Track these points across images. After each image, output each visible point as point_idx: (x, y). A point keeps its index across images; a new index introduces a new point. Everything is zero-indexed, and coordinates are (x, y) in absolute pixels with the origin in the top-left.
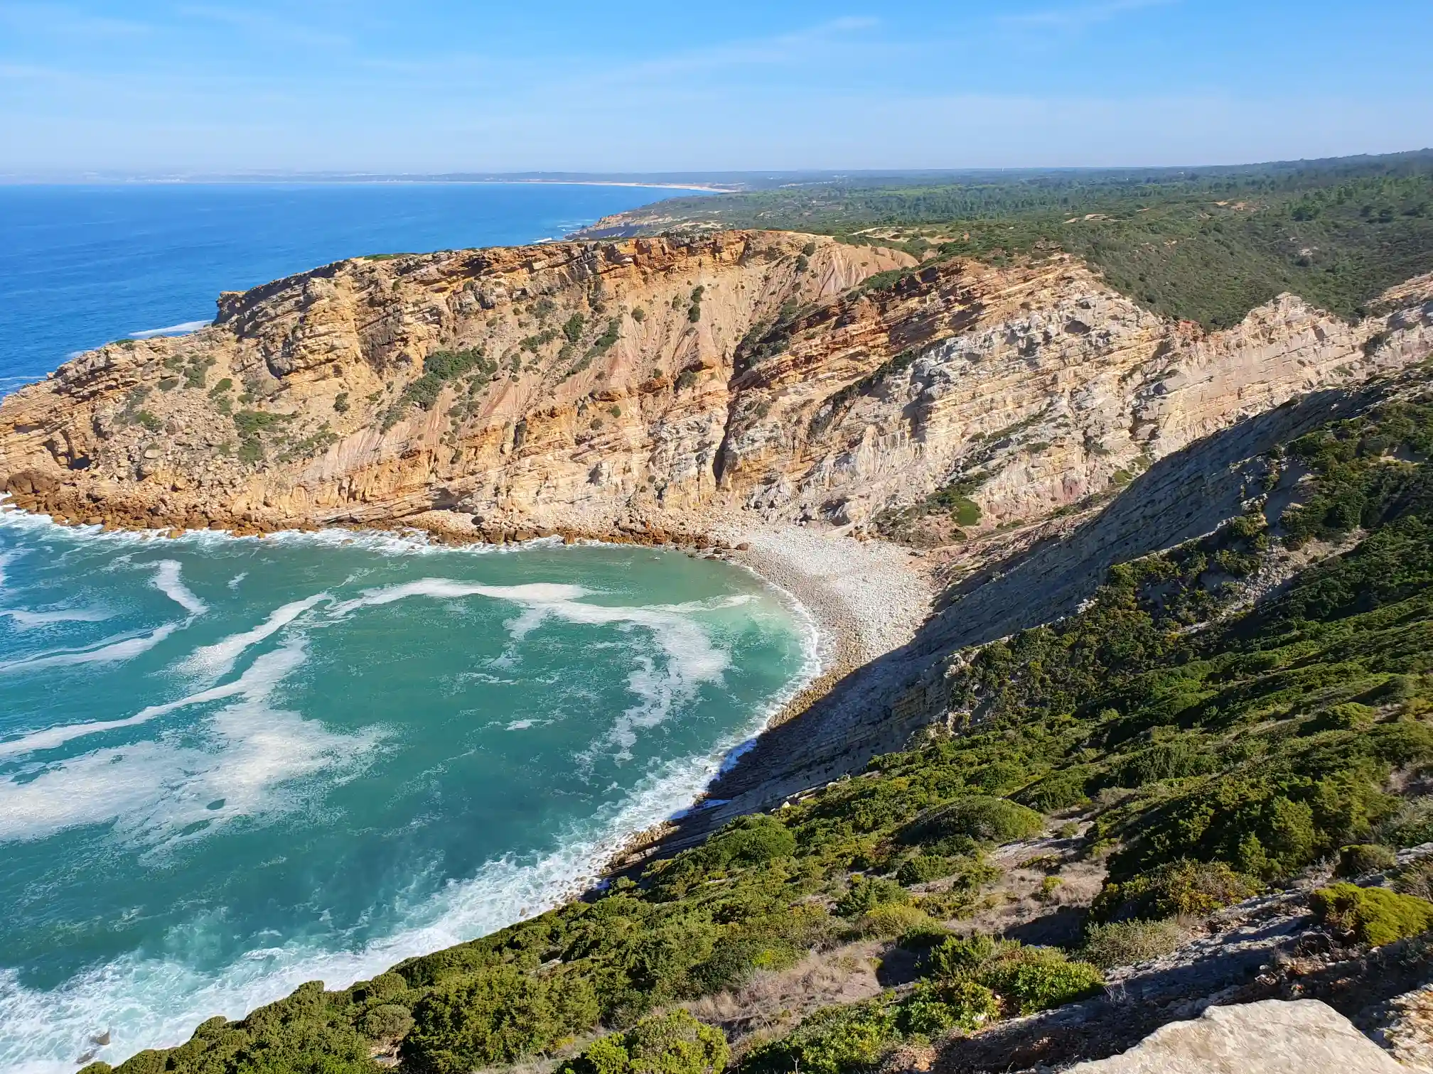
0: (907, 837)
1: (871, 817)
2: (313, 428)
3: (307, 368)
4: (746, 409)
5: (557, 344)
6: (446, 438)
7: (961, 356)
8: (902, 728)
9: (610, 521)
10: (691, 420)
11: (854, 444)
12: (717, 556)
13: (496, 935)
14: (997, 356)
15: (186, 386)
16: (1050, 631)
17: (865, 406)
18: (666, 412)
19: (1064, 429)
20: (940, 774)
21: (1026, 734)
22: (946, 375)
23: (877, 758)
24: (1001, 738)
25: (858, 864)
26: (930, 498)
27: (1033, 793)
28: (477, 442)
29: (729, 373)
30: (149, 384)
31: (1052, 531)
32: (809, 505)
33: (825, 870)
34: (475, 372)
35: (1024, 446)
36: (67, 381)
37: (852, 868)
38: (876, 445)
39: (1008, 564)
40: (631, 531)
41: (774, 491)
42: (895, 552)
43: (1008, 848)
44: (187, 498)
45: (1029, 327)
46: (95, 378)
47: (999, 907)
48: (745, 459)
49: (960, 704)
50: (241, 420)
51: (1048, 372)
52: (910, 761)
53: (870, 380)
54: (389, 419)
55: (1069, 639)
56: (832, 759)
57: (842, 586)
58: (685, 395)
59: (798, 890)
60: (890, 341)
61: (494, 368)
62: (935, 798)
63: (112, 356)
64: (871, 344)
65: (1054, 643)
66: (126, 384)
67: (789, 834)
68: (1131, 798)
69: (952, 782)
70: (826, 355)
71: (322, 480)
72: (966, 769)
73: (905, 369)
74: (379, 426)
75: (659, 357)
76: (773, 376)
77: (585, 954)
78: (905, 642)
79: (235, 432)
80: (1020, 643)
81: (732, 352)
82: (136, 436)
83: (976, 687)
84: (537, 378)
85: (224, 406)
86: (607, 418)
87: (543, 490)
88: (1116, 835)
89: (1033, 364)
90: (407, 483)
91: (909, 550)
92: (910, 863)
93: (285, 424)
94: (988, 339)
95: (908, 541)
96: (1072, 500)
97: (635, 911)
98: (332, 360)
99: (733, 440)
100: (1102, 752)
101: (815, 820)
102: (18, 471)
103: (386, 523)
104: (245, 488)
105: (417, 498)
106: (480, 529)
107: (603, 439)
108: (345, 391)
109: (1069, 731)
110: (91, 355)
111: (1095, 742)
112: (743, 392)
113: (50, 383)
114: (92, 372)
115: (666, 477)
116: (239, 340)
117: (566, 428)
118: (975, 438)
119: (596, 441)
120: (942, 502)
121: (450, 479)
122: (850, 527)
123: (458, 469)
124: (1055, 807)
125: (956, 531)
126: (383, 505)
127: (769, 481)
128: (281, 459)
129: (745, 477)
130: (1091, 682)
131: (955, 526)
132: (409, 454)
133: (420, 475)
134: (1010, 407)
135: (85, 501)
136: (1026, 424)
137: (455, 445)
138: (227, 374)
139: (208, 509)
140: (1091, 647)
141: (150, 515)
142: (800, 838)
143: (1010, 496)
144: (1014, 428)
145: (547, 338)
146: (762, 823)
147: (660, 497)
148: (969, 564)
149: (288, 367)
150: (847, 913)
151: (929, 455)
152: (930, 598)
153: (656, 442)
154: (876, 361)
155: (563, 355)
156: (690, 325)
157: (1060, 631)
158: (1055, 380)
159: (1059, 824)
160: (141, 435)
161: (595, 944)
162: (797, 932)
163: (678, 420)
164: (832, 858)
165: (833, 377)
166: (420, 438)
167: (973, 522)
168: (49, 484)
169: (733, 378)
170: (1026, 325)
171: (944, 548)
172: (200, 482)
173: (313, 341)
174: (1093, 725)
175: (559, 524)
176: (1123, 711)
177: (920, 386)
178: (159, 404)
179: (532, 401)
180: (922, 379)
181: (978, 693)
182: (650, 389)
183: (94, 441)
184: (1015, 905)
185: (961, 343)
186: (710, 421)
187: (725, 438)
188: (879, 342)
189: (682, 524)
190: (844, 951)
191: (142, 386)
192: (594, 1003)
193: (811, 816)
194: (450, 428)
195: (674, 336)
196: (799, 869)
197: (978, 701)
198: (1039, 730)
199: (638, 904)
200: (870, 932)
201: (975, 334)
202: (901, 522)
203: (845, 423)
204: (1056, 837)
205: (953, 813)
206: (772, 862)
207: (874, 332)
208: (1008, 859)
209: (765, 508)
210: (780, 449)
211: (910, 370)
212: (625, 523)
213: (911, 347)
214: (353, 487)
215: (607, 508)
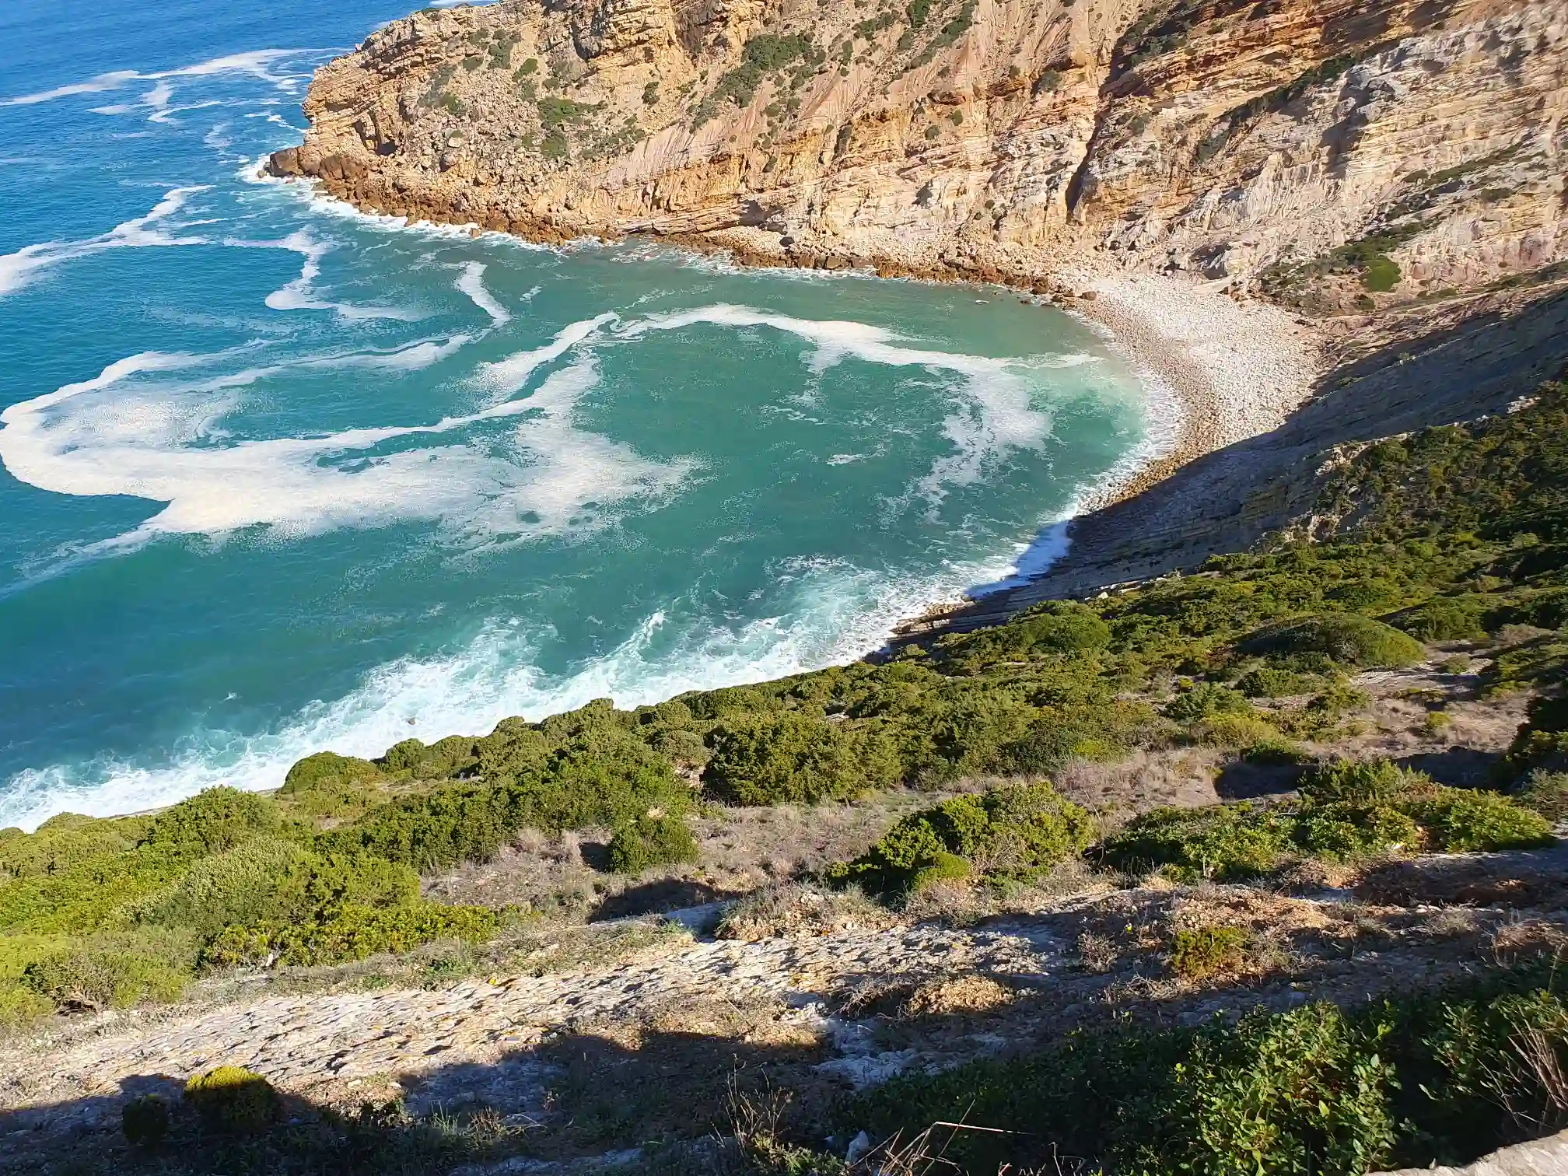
0: (1249, 646)
1: (1204, 620)
2: (619, 122)
3: (617, 50)
4: (1118, 122)
5: (898, 30)
6: (761, 141)
7: (1415, 64)
8: (1251, 527)
9: (935, 253)
10: (1047, 133)
11: (1249, 175)
12: (1057, 305)
13: (779, 681)
14: (1467, 66)
15: (491, 66)
16: (1465, 432)
17: (1274, 127)
18: (1018, 121)
19: (1540, 173)
20: (1294, 583)
21: (1410, 551)
22: (1392, 90)
23: (1216, 558)
24: (1378, 551)
25: (1188, 668)
26: (1337, 252)
27: (1414, 618)
28: (794, 148)
29: (1104, 74)
30: (454, 62)
31: (1492, 305)
32: (1179, 250)
33: (1147, 668)
34: (800, 62)
35: (1477, 192)
36: (373, 53)
37: (1179, 671)
38: (1278, 178)
39: (1423, 343)
40: (958, 266)
41: (1137, 229)
42: (1279, 318)
43: (1373, 674)
44: (487, 194)
45: (1520, 28)
46: (400, 53)
47: (1366, 736)
48: (1108, 187)
49: (1329, 507)
50: (545, 107)
51: (1535, 91)
52: (1260, 565)
53: (1288, 90)
54: (701, 115)
55: (1489, 443)
56: (1160, 552)
57: (1205, 354)
58: (1045, 100)
59: (1115, 685)
60: (1323, 38)
61: (821, 57)
62: (1284, 608)
63: (417, 27)
64: (1295, 42)
65: (1466, 447)
66: (431, 61)
67: (1105, 626)
68: (1547, 640)
69: (1307, 593)
70: (1233, 56)
71: (626, 183)
72: (1326, 581)
73: (1337, 78)
74: (689, 124)
75: (1018, 51)
76: (1159, 81)
77: (874, 713)
78: (1271, 428)
79: (539, 122)
80: (1421, 440)
81: (1111, 47)
82: (439, 119)
83: (1353, 489)
84: (868, 73)
85: (529, 92)
86: (946, 126)
87: (862, 210)
88: (1528, 679)
89: (1515, 80)
90: (714, 192)
91: (1298, 317)
92: (1255, 675)
93: (590, 116)
94: (1459, 42)
95: (1297, 305)
96: (1529, 268)
97: (925, 679)
98: (645, 42)
99: (1095, 162)
100: (1507, 582)
101: (1137, 615)
102: (329, 154)
103: (691, 237)
104: (547, 187)
105: (722, 211)
106: (788, 252)
107: (938, 151)
108: (656, 79)
109: (1466, 552)
110: (398, 25)
111: (1500, 569)
112: (1117, 101)
113: (359, 57)
114: (398, 45)
115: (1007, 203)
116: (546, 14)
117: (896, 136)
118: (1412, 178)
119: (929, 153)
120: (1351, 259)
121: (761, 191)
122: (1226, 282)
123: (770, 179)
124: (1437, 637)
125: (1363, 297)
126: (687, 216)
127: (1133, 217)
128: (586, 155)
129: (1104, 209)
130: (1506, 498)
131: (1362, 291)
132: (719, 159)
133: (728, 185)
134: (1471, 137)
135: (391, 190)
136: (1485, 163)
137: (770, 151)
138: (531, 53)
139: (509, 208)
140: (1515, 456)
141: (451, 209)
142: (1116, 632)
143: (1445, 256)
144: (1469, 167)
145: (887, 21)
146: (1074, 611)
147: (997, 227)
148: (1371, 339)
149: (596, 48)
150: (1179, 717)
151: (1345, 195)
152: (1312, 378)
153: (1001, 158)
154: (1298, 66)
155: (903, 44)
156: (1063, 10)
157: (1478, 433)
158: (1541, 103)
159: (1443, 657)
160: (445, 120)
161: (885, 706)
162: (1123, 727)
163: (1034, 133)
164: (1157, 657)
165: (1237, 86)
166: (733, 139)
167: (1387, 288)
168: (358, 169)
169: (1108, 81)
170: (1516, 25)
171: (1342, 318)
172: (502, 177)
173: (622, 17)
174: (1500, 549)
175: (875, 252)
176: (1546, 536)
177: (1352, 102)
178: (465, 85)
179: (860, 101)
180: (1357, 94)
181: (1353, 496)
182: (1001, 90)
183: (399, 125)
184: (1388, 737)
185: (1421, 45)
186: (1071, 136)
187: (1087, 159)
188: (1307, 39)
189: (1019, 262)
190: (1178, 755)
191: (447, 63)
192: (897, 762)
193: (1133, 610)
194: (766, 129)
195: (1041, 22)
196: (1118, 664)
197: (1352, 506)
198: (1428, 548)
199: (927, 673)
200: (1208, 739)
201: (1441, 34)
202: (1292, 281)
203: (1243, 148)
204: (1436, 670)
205: (1311, 627)
206: (1084, 651)
207: (1303, 26)
208: (1375, 687)
209: (1123, 251)
210: (1153, 176)
211: (1343, 80)
212: (952, 256)
213: (1350, 49)
214: (658, 193)
215: (932, 236)
